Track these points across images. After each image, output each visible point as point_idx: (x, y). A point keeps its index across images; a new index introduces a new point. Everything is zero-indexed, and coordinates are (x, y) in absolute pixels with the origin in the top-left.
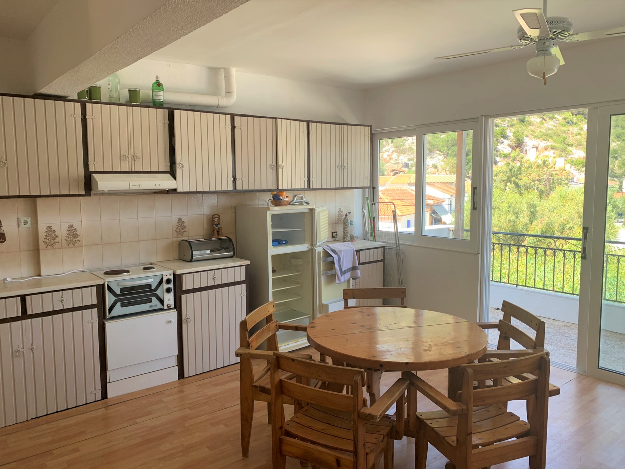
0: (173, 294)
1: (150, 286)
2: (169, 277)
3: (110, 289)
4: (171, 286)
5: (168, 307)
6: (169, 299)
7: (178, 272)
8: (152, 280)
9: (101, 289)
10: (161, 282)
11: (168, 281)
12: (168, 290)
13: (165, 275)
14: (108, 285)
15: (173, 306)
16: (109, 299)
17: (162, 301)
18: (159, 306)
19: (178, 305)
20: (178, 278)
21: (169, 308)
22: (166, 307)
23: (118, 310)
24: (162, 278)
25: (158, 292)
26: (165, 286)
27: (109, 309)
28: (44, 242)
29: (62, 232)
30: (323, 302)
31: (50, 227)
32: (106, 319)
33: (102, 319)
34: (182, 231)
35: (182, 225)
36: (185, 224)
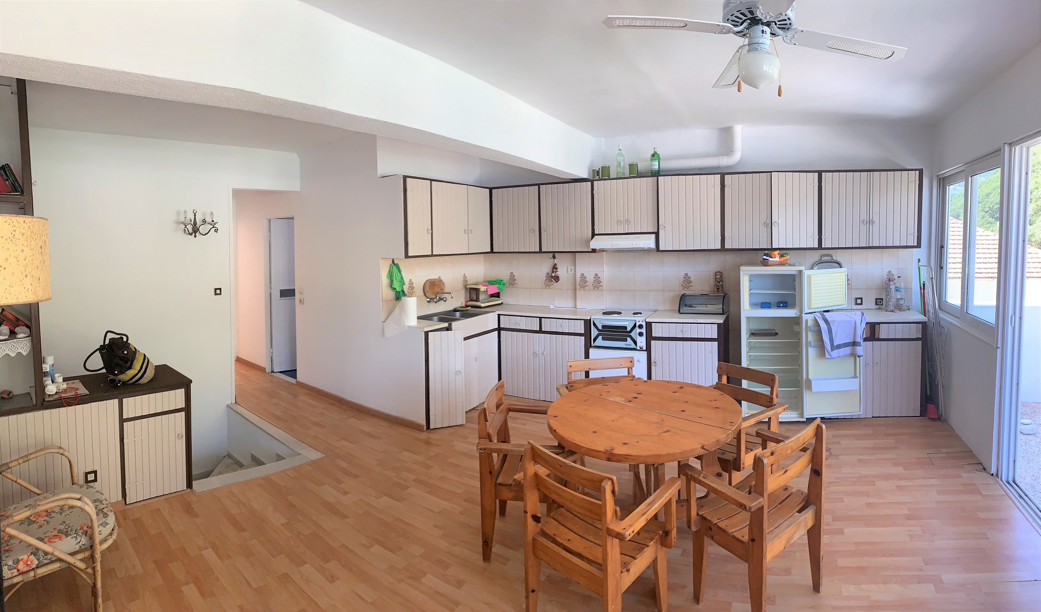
0: (645, 338)
1: (625, 328)
2: (641, 323)
3: (594, 324)
4: (644, 330)
5: (640, 348)
6: (642, 342)
7: (648, 320)
8: (627, 323)
9: (588, 323)
10: (635, 326)
11: (641, 327)
12: (641, 334)
13: (638, 321)
14: (593, 322)
15: (645, 348)
16: (594, 332)
17: (635, 343)
18: (633, 346)
19: (648, 349)
20: (649, 325)
21: (641, 349)
22: (638, 348)
23: (600, 342)
24: (636, 324)
25: (632, 334)
26: (638, 330)
27: (593, 340)
28: (579, 284)
29: (590, 278)
30: (810, 377)
31: (583, 274)
32: (591, 346)
33: (588, 346)
34: (688, 285)
35: (688, 280)
36: (691, 280)
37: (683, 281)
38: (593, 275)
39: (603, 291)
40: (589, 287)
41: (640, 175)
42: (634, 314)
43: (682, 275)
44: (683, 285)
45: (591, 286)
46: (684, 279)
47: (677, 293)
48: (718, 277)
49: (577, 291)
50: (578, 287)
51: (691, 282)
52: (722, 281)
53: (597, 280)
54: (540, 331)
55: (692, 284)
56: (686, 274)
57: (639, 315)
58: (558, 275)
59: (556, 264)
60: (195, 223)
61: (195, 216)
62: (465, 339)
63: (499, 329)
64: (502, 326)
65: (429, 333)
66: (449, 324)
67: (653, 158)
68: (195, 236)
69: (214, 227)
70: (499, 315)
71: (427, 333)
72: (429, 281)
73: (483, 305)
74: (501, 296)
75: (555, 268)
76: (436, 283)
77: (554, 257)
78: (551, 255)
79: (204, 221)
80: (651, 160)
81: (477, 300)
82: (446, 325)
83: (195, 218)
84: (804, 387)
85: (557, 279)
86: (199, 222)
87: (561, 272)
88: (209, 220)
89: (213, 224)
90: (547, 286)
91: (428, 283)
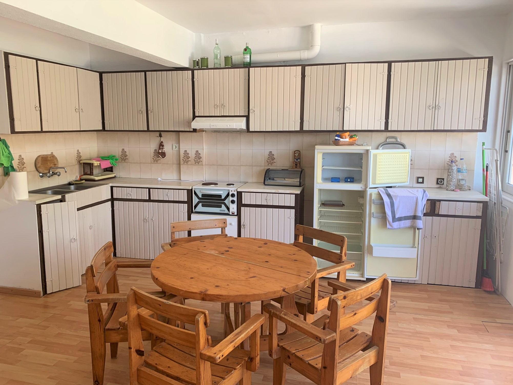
0: (236, 205)
1: (220, 196)
2: (233, 192)
3: (195, 193)
4: (235, 199)
5: (232, 213)
6: (233, 208)
7: (239, 190)
9: (190, 192)
10: (228, 195)
11: (233, 195)
12: (233, 202)
13: (231, 190)
14: (194, 191)
15: (236, 214)
16: (195, 200)
17: (228, 209)
18: (226, 211)
19: (239, 215)
20: (240, 194)
21: (233, 215)
22: (231, 214)
23: (200, 208)
24: (229, 193)
25: (226, 201)
26: (231, 198)
27: (195, 206)
28: (183, 160)
29: (192, 154)
30: (372, 244)
31: (186, 151)
32: (192, 212)
33: (190, 212)
34: (272, 161)
35: (272, 157)
36: (274, 157)
37: (268, 158)
38: (194, 152)
39: (203, 165)
40: (191, 161)
41: (234, 66)
42: (227, 185)
43: (267, 153)
44: (267, 161)
45: (193, 161)
46: (268, 156)
47: (263, 168)
48: (297, 155)
49: (181, 166)
50: (182, 162)
51: (274, 159)
52: (300, 159)
53: (198, 156)
54: (149, 200)
55: (275, 161)
56: (271, 152)
57: (232, 186)
58: (164, 151)
59: (162, 142)
62: (79, 209)
63: (112, 200)
64: (115, 197)
65: (42, 206)
66: (62, 196)
67: (245, 52)
70: (112, 187)
71: (39, 207)
72: (42, 156)
73: (97, 178)
74: (114, 170)
75: (161, 145)
76: (49, 159)
77: (160, 136)
78: (158, 134)
80: (244, 54)
81: (91, 174)
82: (59, 197)
84: (366, 252)
85: (163, 155)
87: (167, 149)
90: (155, 161)
91: (40, 159)
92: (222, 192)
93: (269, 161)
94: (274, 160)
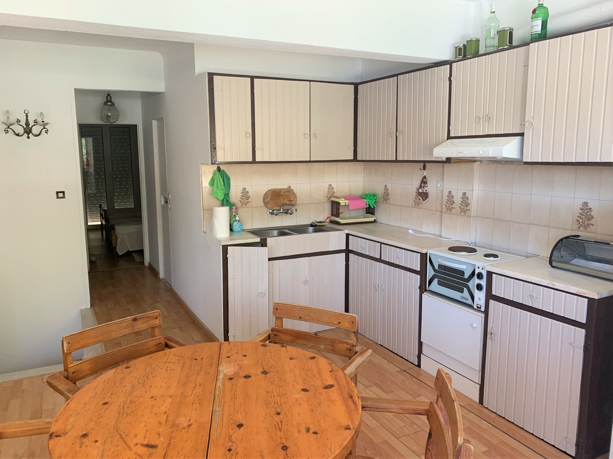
0: (484, 294)
1: (462, 273)
2: (480, 270)
3: (431, 261)
4: (483, 282)
5: (477, 307)
6: (479, 298)
7: (489, 268)
9: (424, 258)
10: (473, 274)
11: (480, 276)
12: (479, 287)
13: (478, 267)
14: (430, 257)
15: (482, 309)
16: (430, 273)
17: (473, 298)
18: (470, 302)
19: (487, 311)
20: (490, 276)
21: (478, 309)
22: (475, 307)
23: (435, 286)
24: (474, 271)
25: (470, 284)
26: (476, 281)
27: (429, 282)
28: (446, 205)
29: (458, 199)
31: (450, 192)
32: (426, 291)
33: (423, 289)
34: (587, 222)
35: (588, 213)
36: (592, 213)
37: (579, 215)
38: (460, 195)
40: (456, 209)
41: (513, 45)
42: (485, 255)
43: (579, 204)
44: (578, 221)
45: (459, 209)
46: (580, 211)
49: (443, 214)
50: (444, 209)
51: (592, 217)
53: (465, 201)
54: (380, 260)
55: (592, 222)
56: (586, 204)
57: (492, 258)
58: (426, 191)
59: (425, 177)
60: (27, 123)
61: (27, 116)
63: (348, 251)
64: (350, 248)
65: (228, 247)
66: (261, 239)
67: (534, 15)
68: (28, 137)
69: (44, 128)
70: (348, 235)
71: (225, 249)
72: (271, 191)
73: (342, 221)
75: (424, 182)
76: (283, 193)
77: (424, 168)
78: (422, 165)
79: (36, 122)
80: (532, 19)
82: (258, 240)
83: (27, 119)
85: (424, 196)
86: (31, 123)
87: (430, 188)
88: (39, 120)
89: (44, 125)
90: (417, 204)
91: (270, 194)
92: (465, 266)
93: (581, 221)
94: (592, 220)
